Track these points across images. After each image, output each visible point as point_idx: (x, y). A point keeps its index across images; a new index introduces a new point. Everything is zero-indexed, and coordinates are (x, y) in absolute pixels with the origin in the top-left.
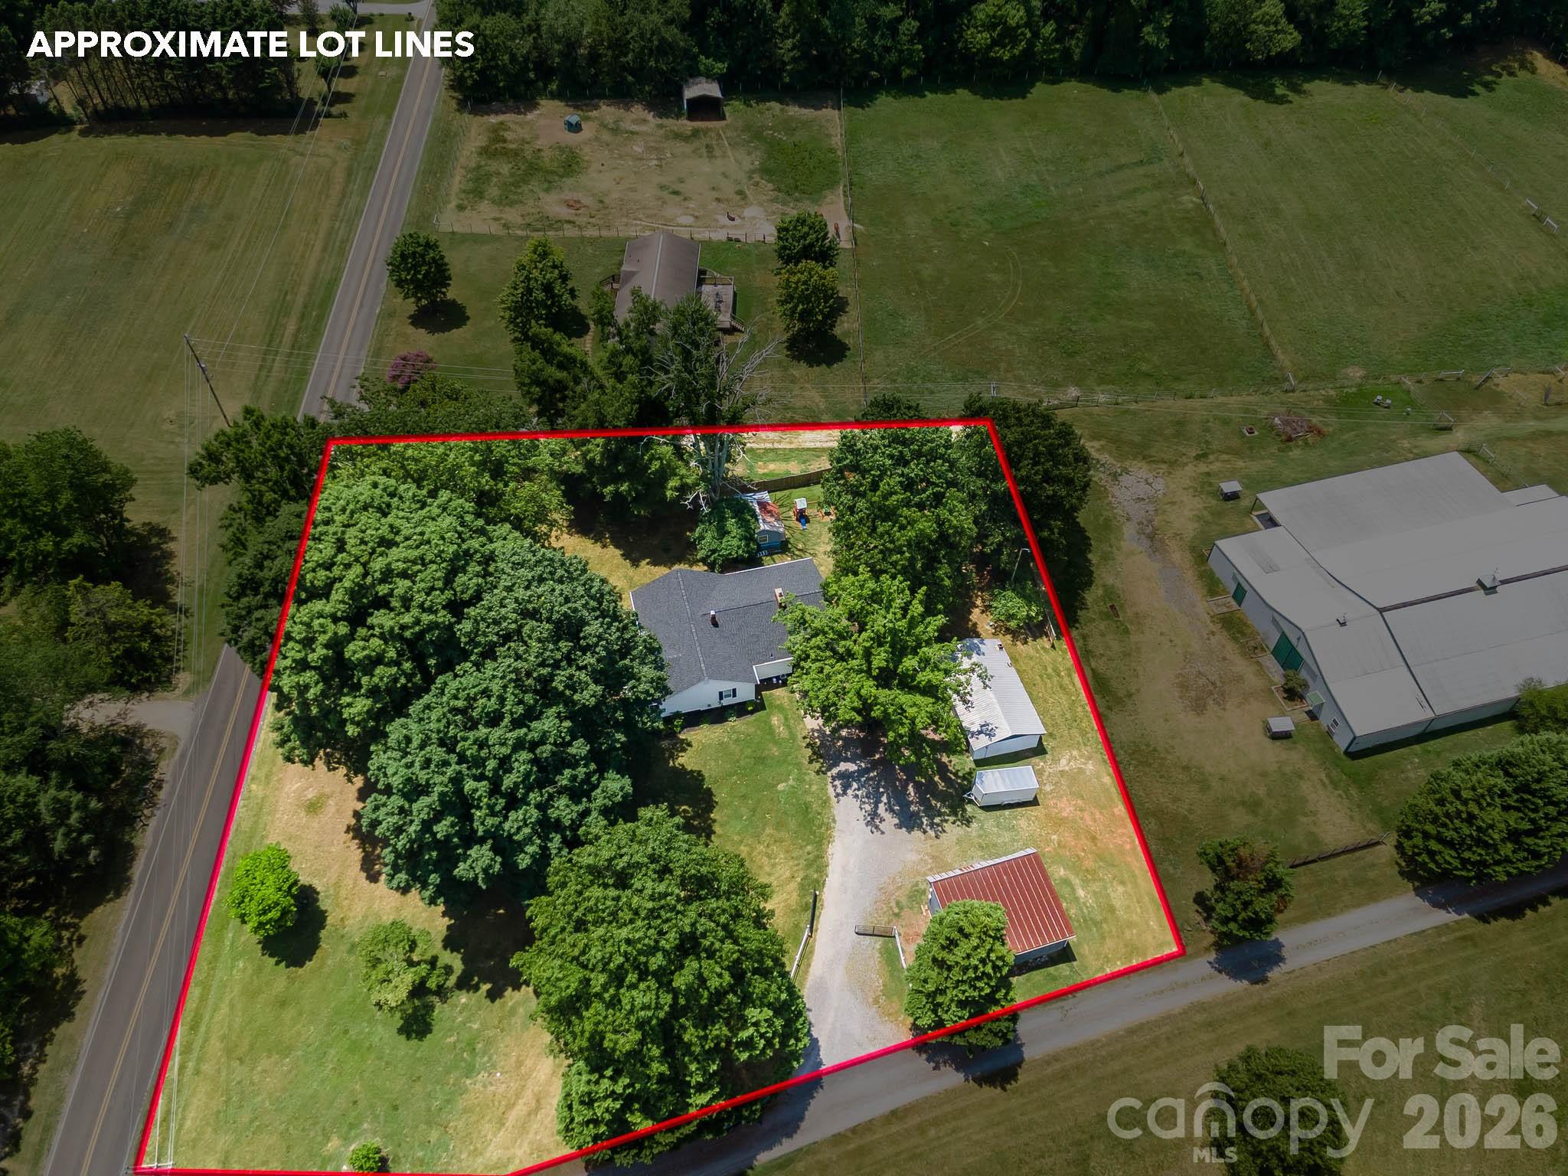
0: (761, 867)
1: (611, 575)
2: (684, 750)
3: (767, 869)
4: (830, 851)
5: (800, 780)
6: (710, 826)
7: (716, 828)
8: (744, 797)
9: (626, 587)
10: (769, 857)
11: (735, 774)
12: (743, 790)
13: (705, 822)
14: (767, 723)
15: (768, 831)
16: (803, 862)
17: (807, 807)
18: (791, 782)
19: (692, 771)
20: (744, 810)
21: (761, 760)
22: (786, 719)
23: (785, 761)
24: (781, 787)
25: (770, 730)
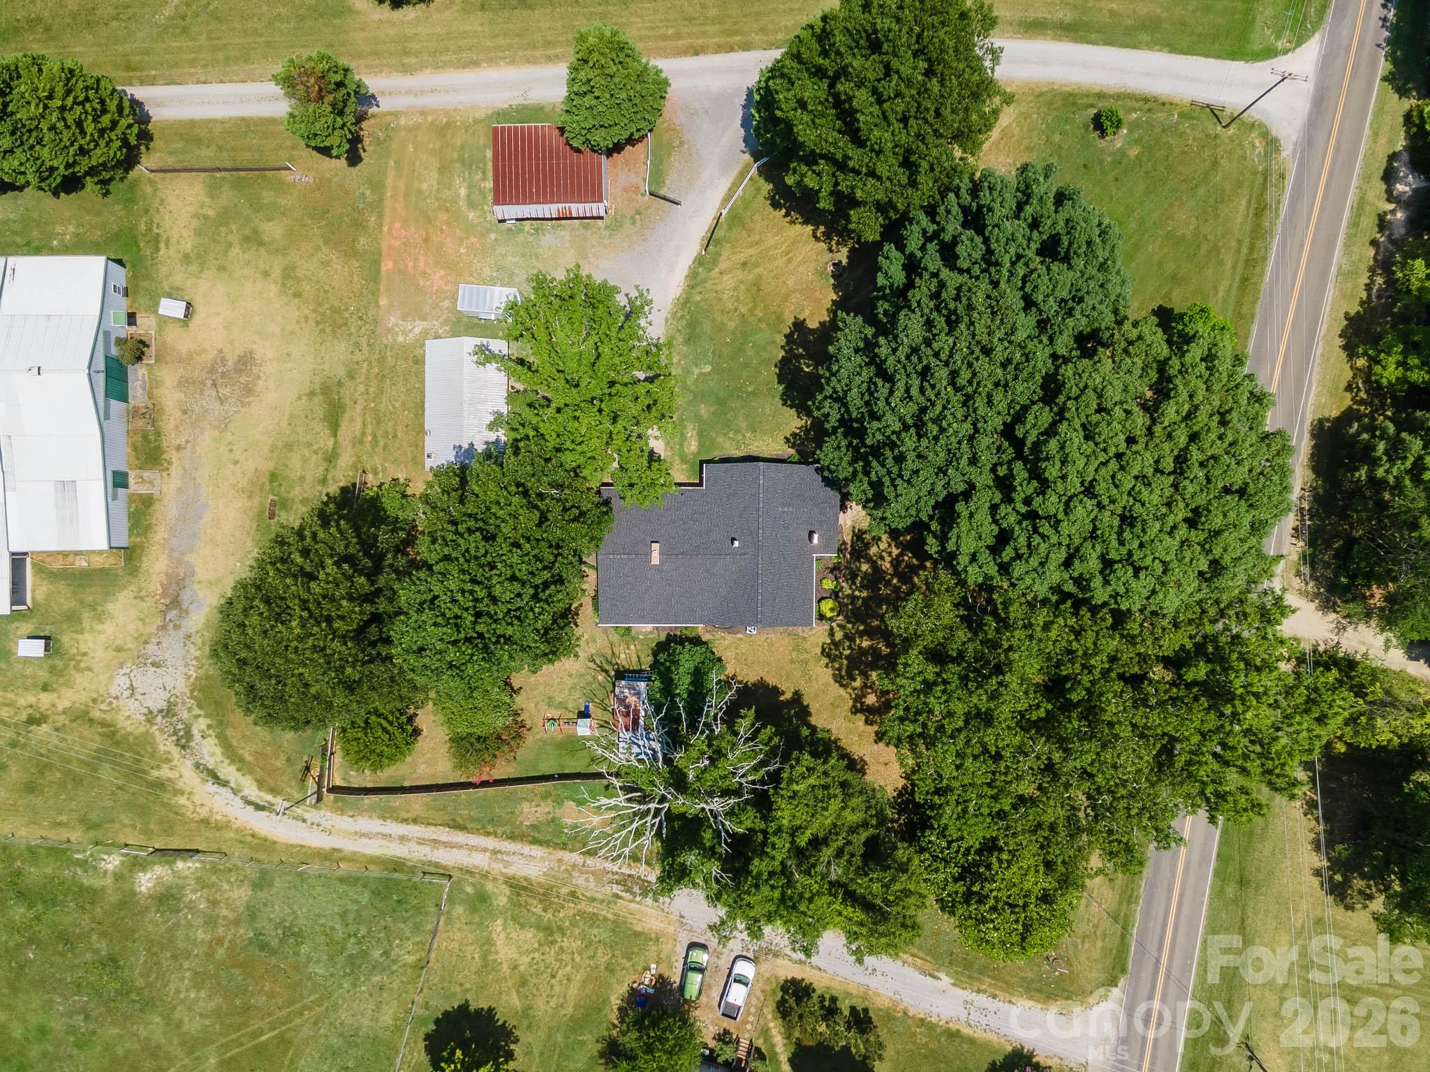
0: (748, 290)
1: (826, 685)
2: (794, 435)
3: (743, 287)
4: (680, 290)
5: (687, 372)
6: (788, 343)
7: (781, 340)
8: (746, 366)
9: (811, 663)
10: (738, 300)
11: (749, 394)
12: (745, 374)
13: (791, 349)
14: (701, 445)
15: (732, 325)
16: (708, 285)
17: (688, 341)
18: (697, 371)
19: (791, 407)
20: (750, 353)
21: (721, 402)
22: (681, 445)
23: (695, 396)
24: (708, 368)
25: (701, 436)
